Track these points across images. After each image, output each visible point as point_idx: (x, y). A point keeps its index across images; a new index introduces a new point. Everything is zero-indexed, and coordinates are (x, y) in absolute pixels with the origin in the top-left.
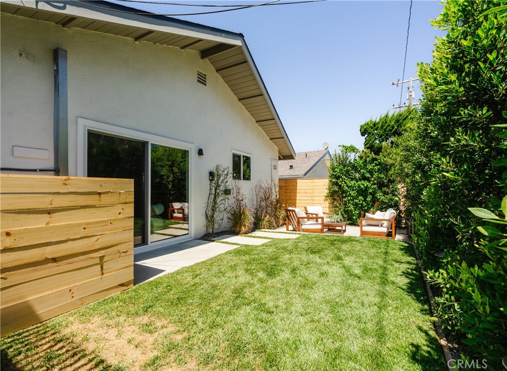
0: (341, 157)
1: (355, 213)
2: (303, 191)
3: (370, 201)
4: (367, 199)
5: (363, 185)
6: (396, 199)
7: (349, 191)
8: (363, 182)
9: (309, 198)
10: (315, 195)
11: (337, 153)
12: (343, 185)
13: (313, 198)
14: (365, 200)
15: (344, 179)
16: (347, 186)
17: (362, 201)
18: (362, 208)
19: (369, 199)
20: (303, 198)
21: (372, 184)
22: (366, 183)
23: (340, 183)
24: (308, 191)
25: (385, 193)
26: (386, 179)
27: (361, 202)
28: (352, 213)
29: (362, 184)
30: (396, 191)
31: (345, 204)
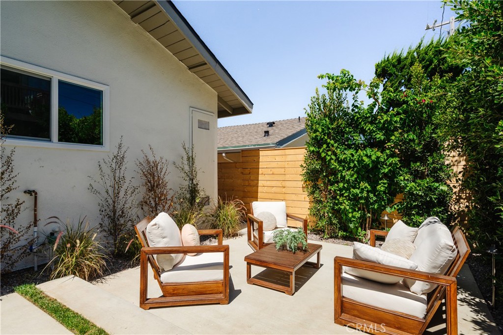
0: (328, 102)
1: (353, 217)
2: (269, 171)
3: (384, 192)
4: (378, 187)
5: (370, 157)
6: (441, 187)
7: (341, 171)
8: (369, 151)
9: (279, 184)
10: (287, 177)
11: (321, 94)
12: (328, 158)
13: (284, 184)
14: (374, 190)
15: (333, 146)
16: (337, 159)
17: (368, 192)
18: (367, 206)
19: (381, 188)
20: (269, 183)
21: (389, 156)
22: (375, 154)
23: (323, 155)
24: (276, 171)
25: (417, 176)
26: (419, 144)
27: (365, 194)
28: (346, 215)
29: (366, 155)
30: (441, 169)
31: (334, 198)
